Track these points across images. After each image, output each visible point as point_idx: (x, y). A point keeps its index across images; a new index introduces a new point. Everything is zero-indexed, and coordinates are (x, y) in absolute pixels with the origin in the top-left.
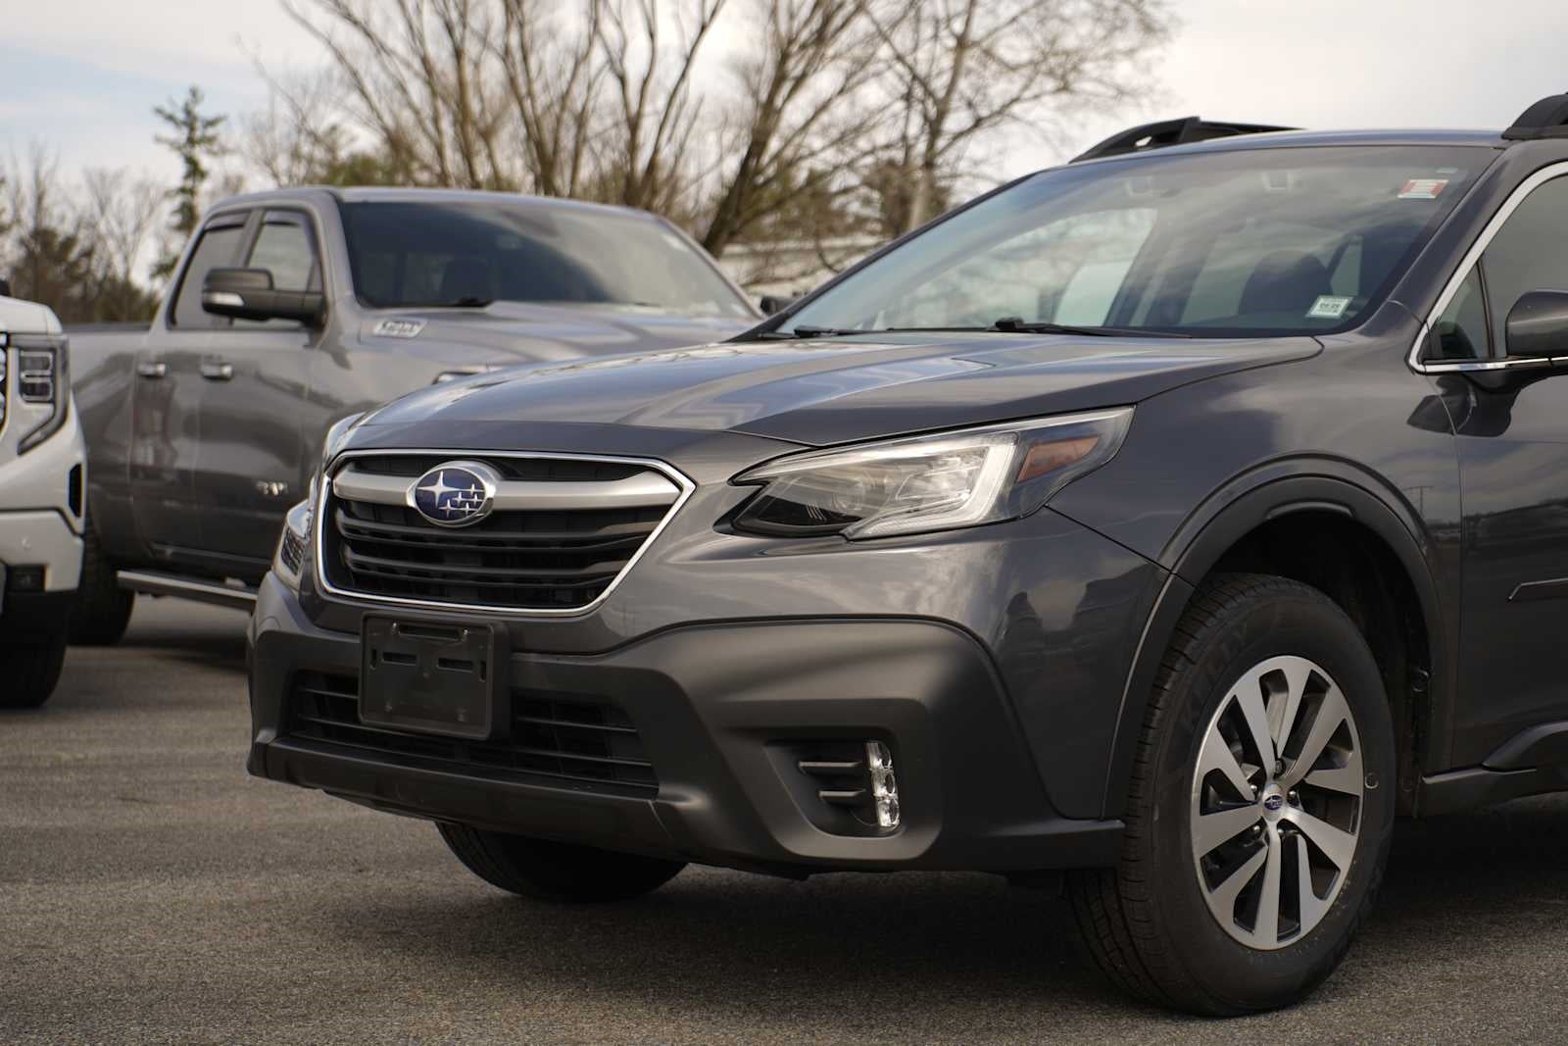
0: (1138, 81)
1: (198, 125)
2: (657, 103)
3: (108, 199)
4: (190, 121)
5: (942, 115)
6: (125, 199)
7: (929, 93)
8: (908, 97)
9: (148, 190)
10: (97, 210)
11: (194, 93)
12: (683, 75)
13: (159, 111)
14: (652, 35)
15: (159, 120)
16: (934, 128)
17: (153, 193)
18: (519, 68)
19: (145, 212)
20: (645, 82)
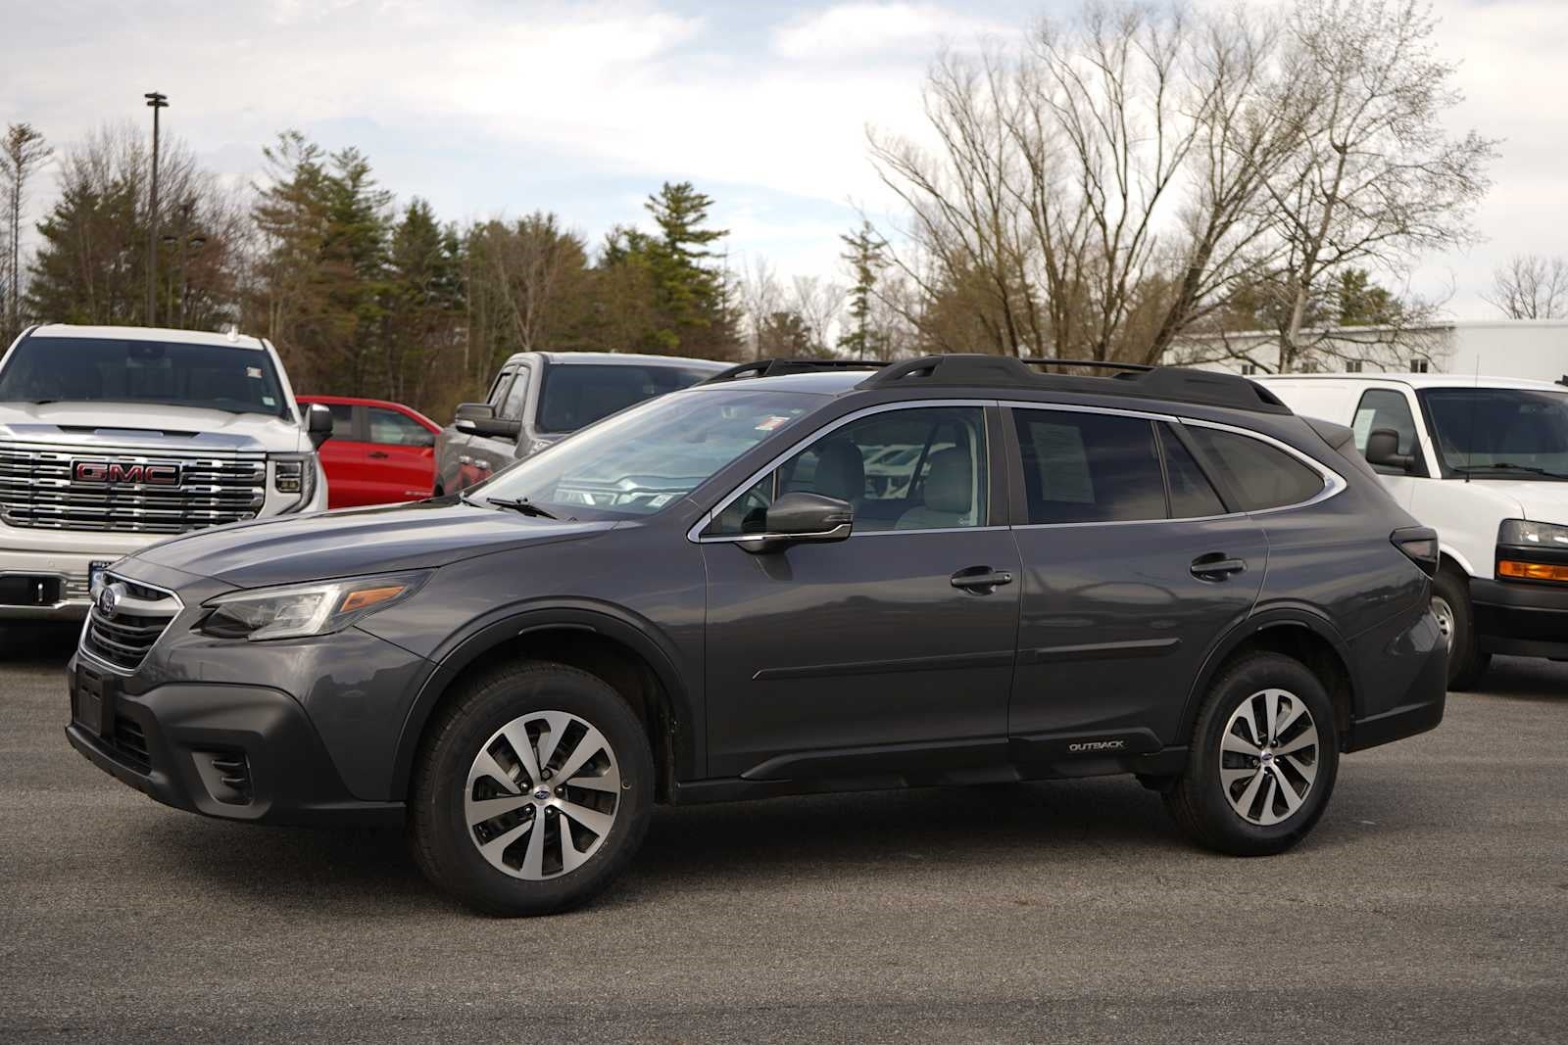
0: (1456, 226)
1: (870, 246)
2: (1127, 239)
3: (808, 296)
4: (864, 244)
5: (1316, 249)
6: (820, 296)
7: (1308, 236)
8: (1292, 239)
9: (834, 290)
10: (801, 302)
11: (867, 225)
12: (1144, 224)
13: (844, 238)
14: (1125, 196)
15: (844, 243)
16: (1310, 259)
17: (838, 291)
18: (1042, 217)
19: (833, 303)
20: (1119, 227)
